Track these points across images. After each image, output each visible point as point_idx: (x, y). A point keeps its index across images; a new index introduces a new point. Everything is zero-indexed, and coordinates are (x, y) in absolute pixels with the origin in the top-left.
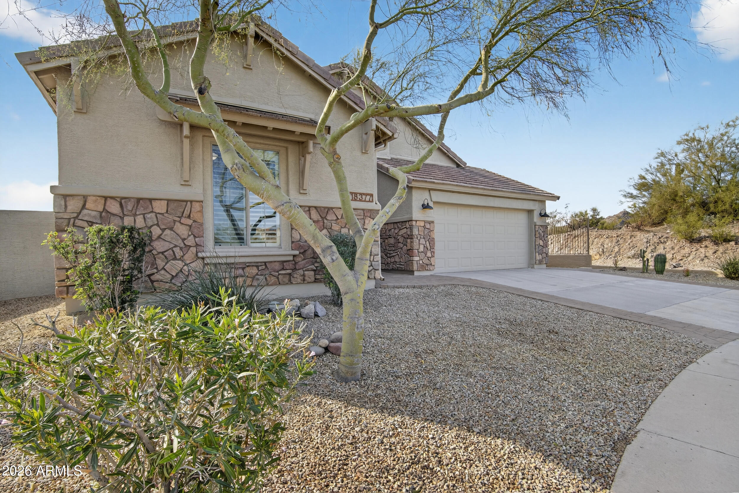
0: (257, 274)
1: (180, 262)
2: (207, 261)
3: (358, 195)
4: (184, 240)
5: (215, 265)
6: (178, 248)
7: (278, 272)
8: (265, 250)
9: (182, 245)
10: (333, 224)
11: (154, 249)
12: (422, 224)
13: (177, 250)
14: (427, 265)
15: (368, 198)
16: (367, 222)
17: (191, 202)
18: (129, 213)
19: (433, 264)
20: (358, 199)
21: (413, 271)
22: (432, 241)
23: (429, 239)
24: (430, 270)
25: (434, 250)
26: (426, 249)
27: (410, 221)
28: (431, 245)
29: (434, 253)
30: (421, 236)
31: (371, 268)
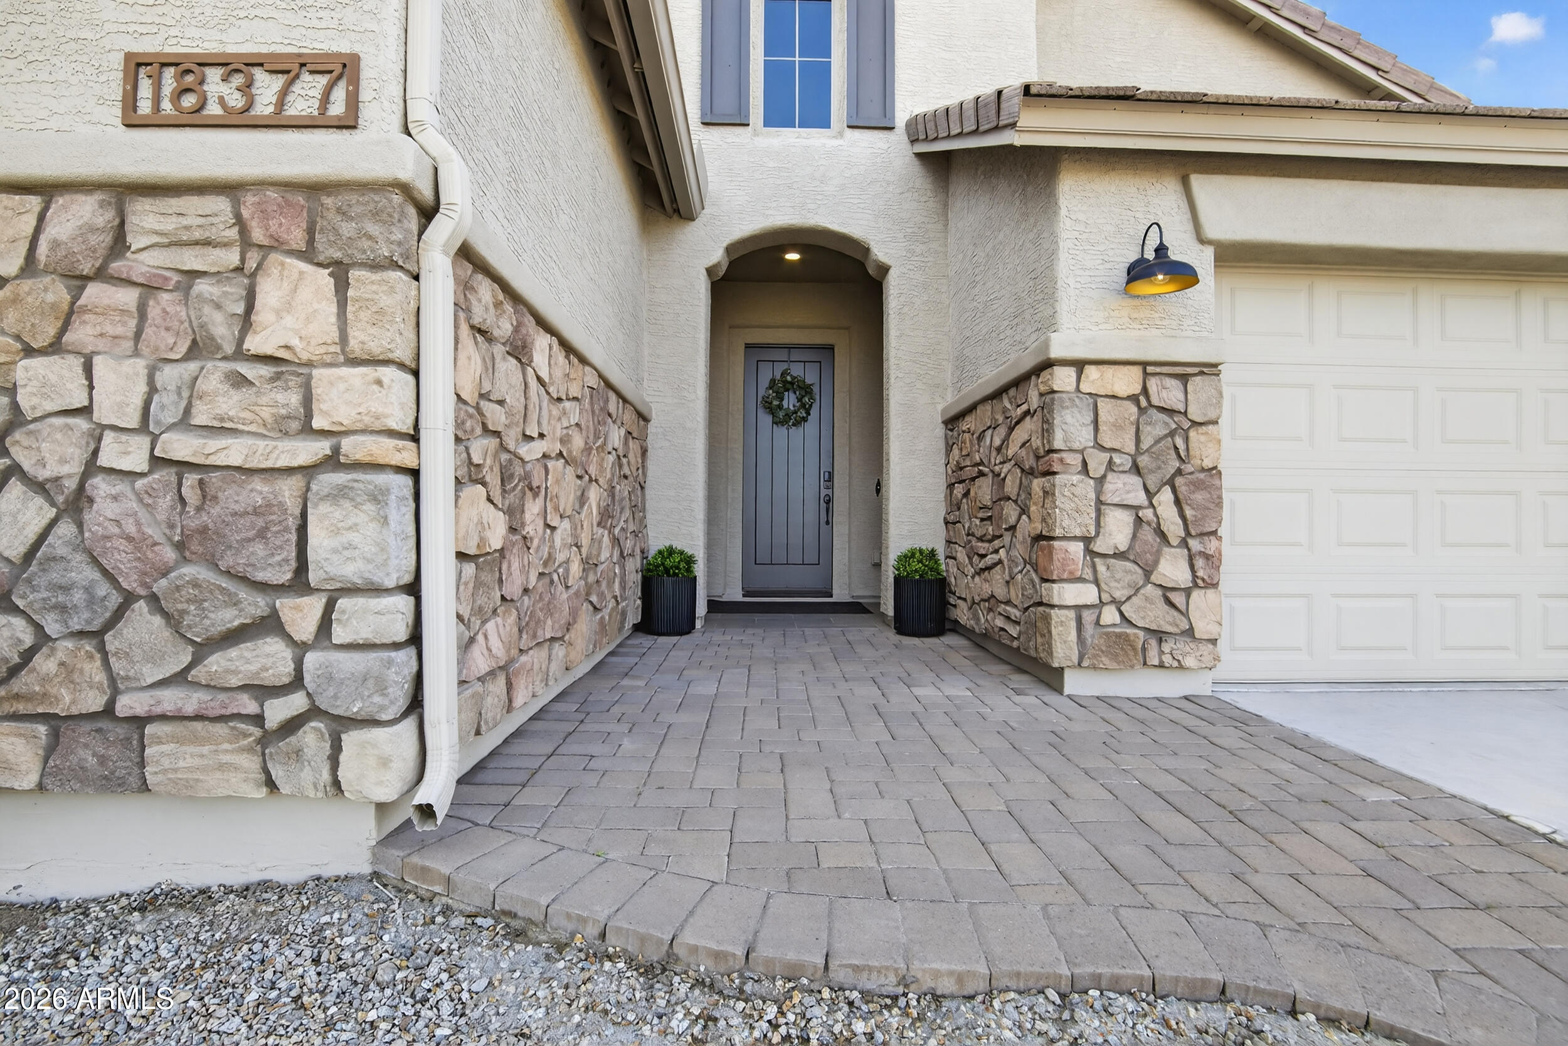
3: (212, 75)
12: (1126, 382)
14: (1160, 636)
15: (307, 93)
16: (269, 293)
19: (1202, 628)
20: (213, 109)
21: (1048, 667)
22: (1198, 486)
23: (1179, 472)
24: (1181, 667)
25: (1212, 545)
26: (1147, 534)
27: (1048, 364)
28: (1189, 512)
29: (1213, 560)
30: (1117, 459)
31: (296, 703)
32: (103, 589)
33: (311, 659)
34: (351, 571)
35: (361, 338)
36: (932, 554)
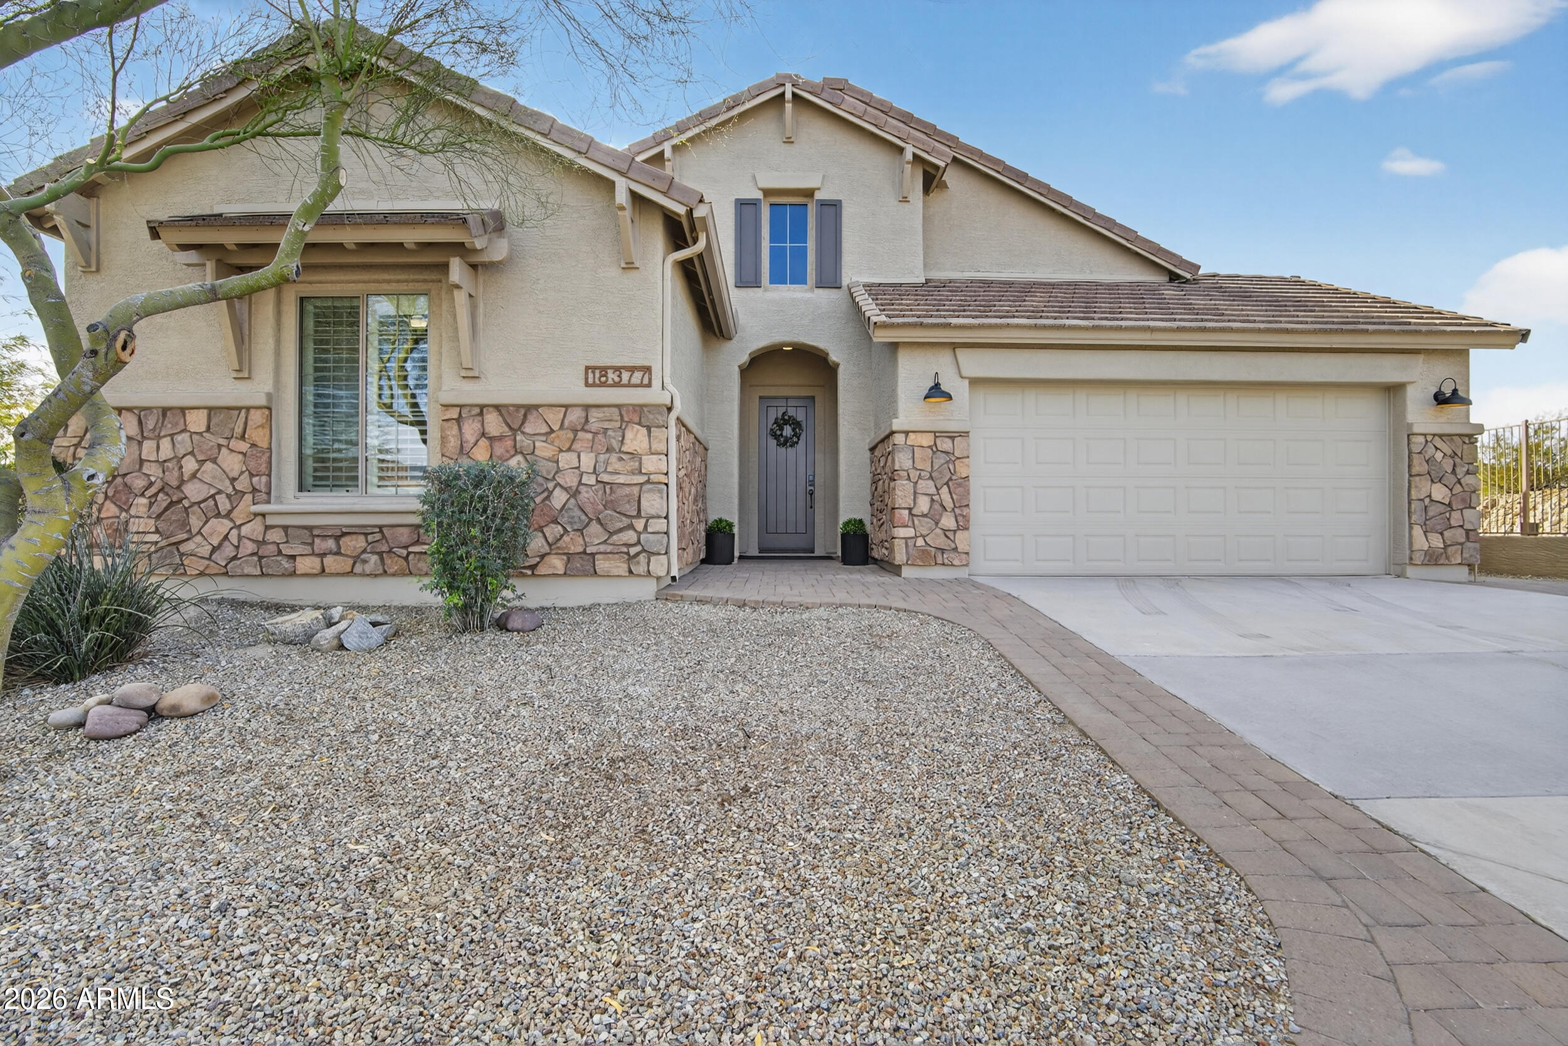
0: (364, 551)
1: (225, 521)
2: (270, 521)
3: (610, 372)
4: (233, 480)
5: (285, 528)
6: (224, 496)
7: (406, 547)
8: (395, 500)
9: (230, 490)
10: (537, 444)
11: (186, 498)
12: (927, 440)
13: (222, 500)
14: (942, 551)
15: (637, 377)
16: (629, 435)
17: (248, 409)
18: (151, 435)
19: (961, 547)
20: (610, 382)
21: (892, 564)
22: (960, 485)
23: (951, 479)
24: (952, 565)
25: (965, 511)
26: (937, 506)
27: (893, 433)
28: (955, 497)
29: (966, 518)
30: (923, 474)
31: (638, 548)
32: (583, 517)
33: (642, 536)
34: (653, 512)
35: (655, 446)
36: (861, 521)
